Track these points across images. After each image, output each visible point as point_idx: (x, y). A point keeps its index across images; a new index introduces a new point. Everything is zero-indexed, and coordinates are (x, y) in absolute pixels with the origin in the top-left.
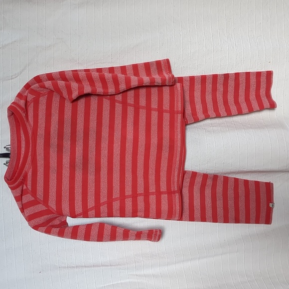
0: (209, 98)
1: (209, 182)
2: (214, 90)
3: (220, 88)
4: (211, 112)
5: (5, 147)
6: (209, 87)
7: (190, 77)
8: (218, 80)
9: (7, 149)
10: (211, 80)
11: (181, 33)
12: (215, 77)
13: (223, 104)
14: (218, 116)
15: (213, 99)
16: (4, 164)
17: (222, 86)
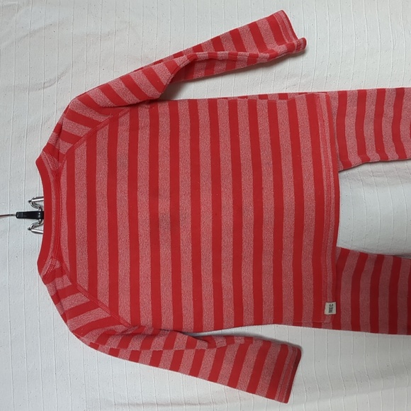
0: (369, 130)
1: (369, 267)
2: (379, 114)
3: (389, 111)
4: (372, 153)
5: (30, 201)
6: (370, 108)
7: (339, 92)
8: (386, 98)
9: (34, 204)
10: (375, 98)
11: (327, 18)
12: (381, 92)
13: (391, 139)
14: (384, 160)
15: (375, 130)
16: (30, 229)
17: (391, 109)
